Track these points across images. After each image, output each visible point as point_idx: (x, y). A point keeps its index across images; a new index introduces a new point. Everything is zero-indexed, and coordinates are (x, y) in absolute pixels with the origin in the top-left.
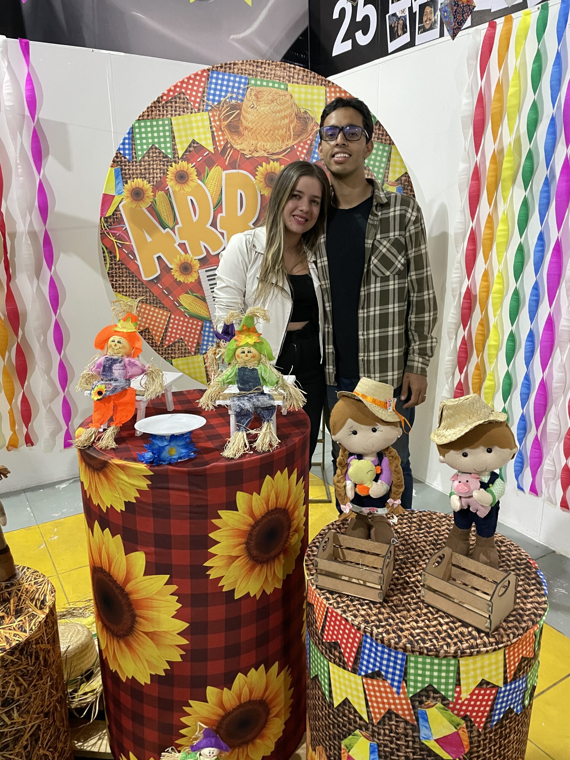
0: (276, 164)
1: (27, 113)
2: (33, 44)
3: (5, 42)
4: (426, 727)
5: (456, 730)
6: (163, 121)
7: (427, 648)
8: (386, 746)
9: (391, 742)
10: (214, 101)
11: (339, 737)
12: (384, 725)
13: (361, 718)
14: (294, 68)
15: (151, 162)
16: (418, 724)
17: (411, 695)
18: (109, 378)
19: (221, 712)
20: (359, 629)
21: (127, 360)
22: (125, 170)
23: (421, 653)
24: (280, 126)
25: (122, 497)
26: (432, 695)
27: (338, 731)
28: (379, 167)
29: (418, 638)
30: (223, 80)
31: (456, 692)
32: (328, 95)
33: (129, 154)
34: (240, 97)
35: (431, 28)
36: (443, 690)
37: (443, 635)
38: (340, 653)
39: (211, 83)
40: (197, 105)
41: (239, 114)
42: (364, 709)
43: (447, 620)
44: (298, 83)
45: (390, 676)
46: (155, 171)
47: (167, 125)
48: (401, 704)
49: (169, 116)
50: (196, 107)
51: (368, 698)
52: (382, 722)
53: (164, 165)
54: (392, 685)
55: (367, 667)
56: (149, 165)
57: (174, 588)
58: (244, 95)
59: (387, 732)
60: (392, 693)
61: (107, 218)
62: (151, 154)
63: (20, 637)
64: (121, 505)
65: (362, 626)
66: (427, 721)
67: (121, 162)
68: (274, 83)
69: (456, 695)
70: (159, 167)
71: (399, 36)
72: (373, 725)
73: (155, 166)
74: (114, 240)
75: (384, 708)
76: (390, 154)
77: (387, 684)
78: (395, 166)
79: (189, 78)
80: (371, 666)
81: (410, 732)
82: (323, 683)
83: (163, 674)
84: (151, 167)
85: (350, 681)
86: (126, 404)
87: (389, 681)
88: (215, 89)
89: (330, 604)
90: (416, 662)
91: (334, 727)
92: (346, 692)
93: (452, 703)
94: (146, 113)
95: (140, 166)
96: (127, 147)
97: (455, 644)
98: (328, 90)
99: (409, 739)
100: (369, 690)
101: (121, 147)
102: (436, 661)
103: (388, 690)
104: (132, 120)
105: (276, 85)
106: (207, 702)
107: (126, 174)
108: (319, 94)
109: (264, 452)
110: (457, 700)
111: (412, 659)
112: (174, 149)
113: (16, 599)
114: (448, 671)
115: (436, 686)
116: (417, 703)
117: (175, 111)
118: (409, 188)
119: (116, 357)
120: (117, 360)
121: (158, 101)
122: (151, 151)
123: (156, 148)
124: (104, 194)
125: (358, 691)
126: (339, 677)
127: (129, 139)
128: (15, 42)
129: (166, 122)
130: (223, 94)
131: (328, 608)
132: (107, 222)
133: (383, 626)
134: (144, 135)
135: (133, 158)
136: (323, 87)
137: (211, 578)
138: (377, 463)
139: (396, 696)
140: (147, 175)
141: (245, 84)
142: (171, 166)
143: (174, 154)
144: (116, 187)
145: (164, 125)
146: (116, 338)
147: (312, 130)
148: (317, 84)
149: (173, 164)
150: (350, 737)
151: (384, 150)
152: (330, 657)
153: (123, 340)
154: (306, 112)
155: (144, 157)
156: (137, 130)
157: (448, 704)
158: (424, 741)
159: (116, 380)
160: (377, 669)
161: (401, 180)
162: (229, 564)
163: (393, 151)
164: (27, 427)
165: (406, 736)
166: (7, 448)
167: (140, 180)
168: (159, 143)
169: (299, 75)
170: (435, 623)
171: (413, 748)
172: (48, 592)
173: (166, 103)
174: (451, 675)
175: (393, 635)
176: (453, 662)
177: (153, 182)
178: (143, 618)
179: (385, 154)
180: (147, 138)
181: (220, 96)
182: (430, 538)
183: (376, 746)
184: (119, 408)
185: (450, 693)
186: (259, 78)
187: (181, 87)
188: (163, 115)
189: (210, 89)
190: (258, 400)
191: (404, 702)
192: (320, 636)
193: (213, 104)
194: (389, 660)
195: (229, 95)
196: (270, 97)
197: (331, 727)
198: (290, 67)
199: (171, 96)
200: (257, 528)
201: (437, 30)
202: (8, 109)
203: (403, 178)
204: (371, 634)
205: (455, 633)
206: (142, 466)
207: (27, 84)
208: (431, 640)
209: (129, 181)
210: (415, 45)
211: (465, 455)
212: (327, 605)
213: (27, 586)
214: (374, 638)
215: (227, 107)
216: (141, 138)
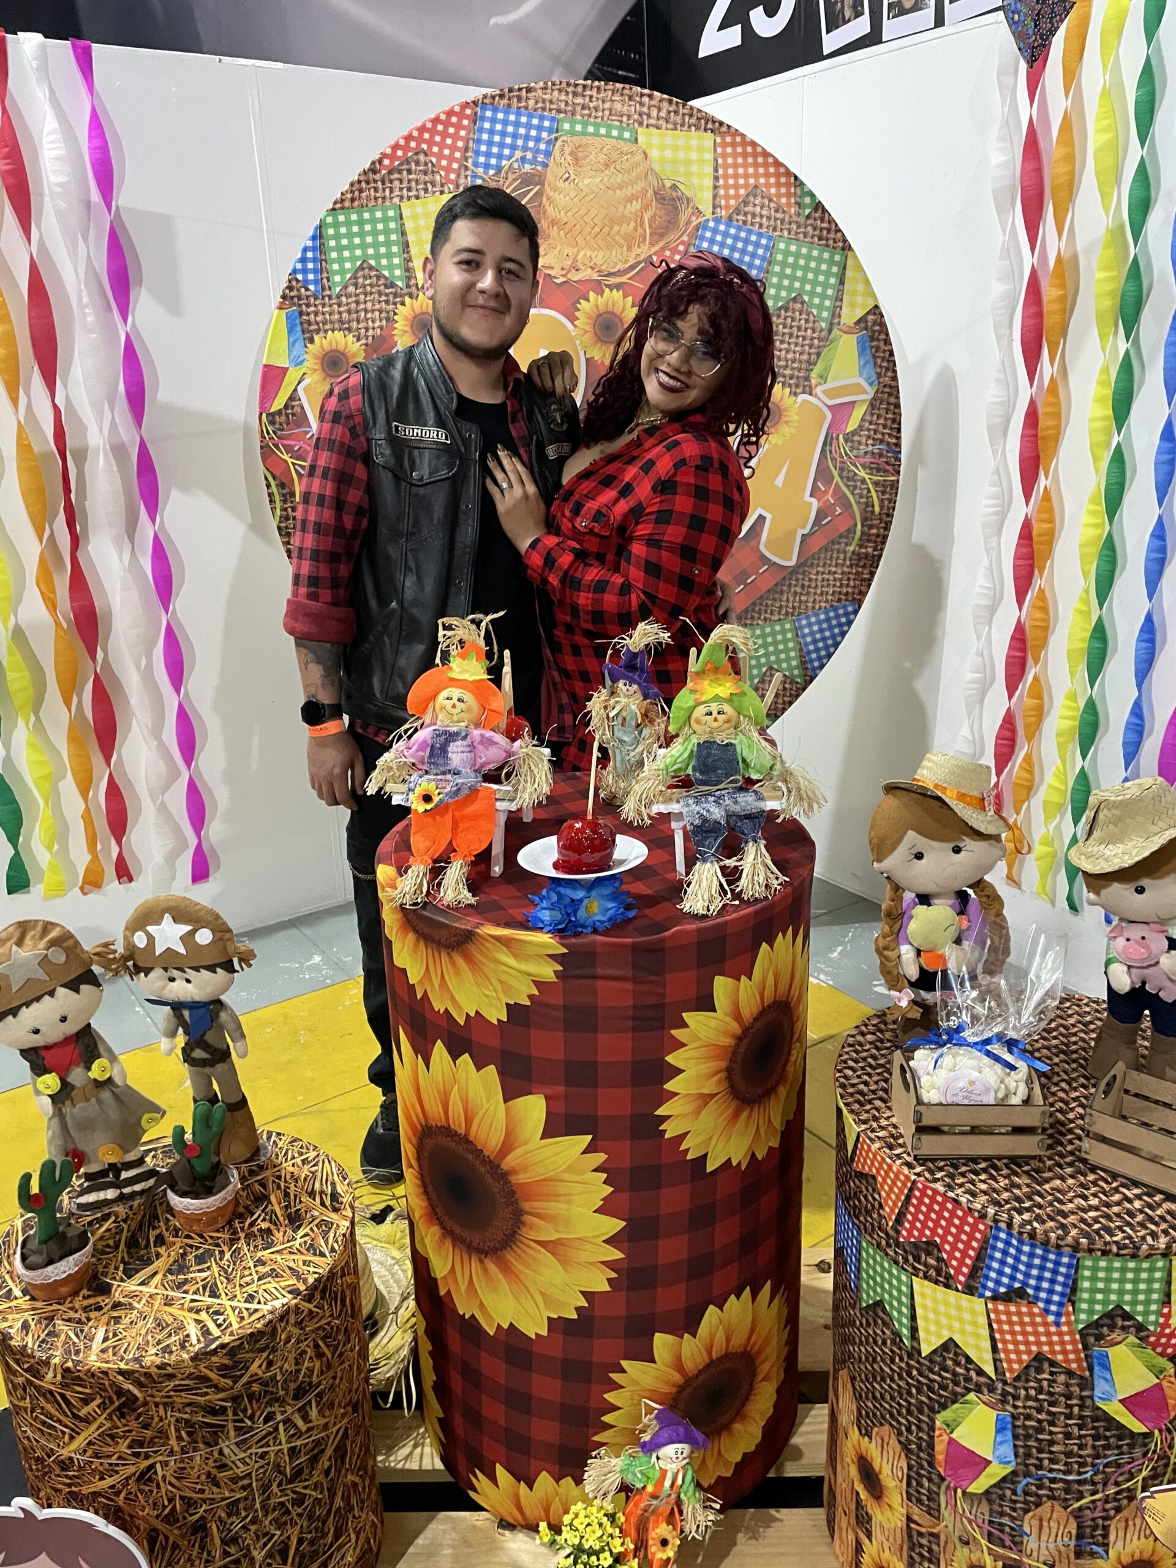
0: (617, 295)
1: (95, 196)
2: (99, 50)
3: (42, 47)
4: (1105, 1379)
5: (1156, 1381)
6: (384, 210)
7: (1116, 1243)
8: (1028, 1417)
9: (1039, 1410)
10: (487, 166)
11: (932, 1409)
12: (1027, 1381)
13: (980, 1372)
14: (650, 96)
15: (362, 297)
16: (1092, 1375)
17: (1081, 1326)
18: (442, 769)
19: (677, 1377)
20: (983, 1216)
21: (476, 733)
22: (308, 314)
23: (1105, 1253)
24: (623, 215)
25: (501, 996)
26: (1120, 1323)
27: (929, 1398)
28: (823, 296)
29: (1096, 1226)
30: (505, 122)
31: (1163, 1315)
32: (719, 150)
33: (315, 282)
34: (541, 158)
35: (916, 8)
36: (1139, 1313)
37: (1140, 1218)
38: (940, 1260)
39: (481, 130)
40: (453, 176)
41: (539, 194)
42: (989, 1356)
43: (1137, 1191)
44: (658, 128)
45: (1043, 1295)
46: (369, 315)
47: (392, 219)
48: (1062, 1343)
49: (396, 200)
50: (451, 182)
51: (997, 1336)
52: (1023, 1375)
53: (387, 302)
54: (1047, 1311)
55: (998, 1283)
56: (357, 303)
57: (600, 1158)
58: (548, 154)
59: (1032, 1392)
60: (1045, 1324)
61: (273, 415)
62: (360, 281)
63: (316, 1266)
64: (499, 1011)
65: (991, 1211)
66: (1108, 1369)
67: (299, 298)
68: (609, 128)
69: (1161, 1320)
70: (377, 306)
71: (845, 22)
72: (1005, 1383)
73: (369, 305)
74: (290, 461)
75: (1029, 1352)
76: (844, 268)
77: (1036, 1310)
78: (854, 293)
79: (436, 121)
80: (1005, 1280)
81: (1076, 1390)
82: (895, 1314)
83: (575, 1317)
84: (362, 306)
85: (959, 1308)
86: (476, 817)
87: (1041, 1305)
88: (490, 143)
89: (918, 1175)
90: (1095, 1269)
91: (919, 1391)
92: (950, 1328)
93: (1153, 1334)
94: (349, 196)
95: (339, 305)
96: (310, 266)
97: (1166, 1232)
98: (718, 140)
99: (1075, 1402)
100: (999, 1322)
101: (299, 266)
102: (1132, 1265)
103: (1038, 1319)
104: (319, 210)
105: (615, 133)
106: (654, 1361)
107: (309, 323)
108: (701, 150)
109: (761, 901)
110: (1163, 1330)
111: (1089, 1263)
112: (408, 270)
113: (281, 1196)
114: (1150, 1281)
115: (1127, 1308)
116: (1092, 1340)
117: (409, 189)
118: (883, 336)
119: (455, 729)
120: (457, 734)
121: (373, 170)
122: (360, 274)
123: (371, 268)
124: (265, 366)
125: (975, 1324)
126: (935, 1301)
127: (314, 249)
128: (63, 48)
129: (391, 213)
130: (507, 152)
131: (914, 1182)
132: (272, 423)
133: (1028, 1210)
134: (345, 242)
135: (323, 289)
136: (709, 134)
137: (667, 1136)
138: (958, 909)
139: (1053, 1329)
140: (354, 325)
141: (550, 130)
142: (403, 304)
143: (409, 278)
144: (290, 350)
145: (385, 220)
146: (456, 693)
147: (688, 223)
148: (698, 128)
149: (407, 300)
150: (956, 1406)
151: (831, 262)
152: (914, 1268)
153: (468, 697)
154: (674, 187)
155: (346, 287)
156: (331, 231)
157: (1148, 1337)
158: (1100, 1404)
159: (457, 773)
160: (1017, 1285)
161: (866, 322)
162: (698, 1111)
163: (850, 262)
164: (119, 843)
165: (1069, 1397)
166: (82, 889)
167: (339, 335)
168: (377, 256)
169: (659, 110)
170: (1117, 1197)
171: (1081, 1417)
172: (336, 1177)
173: (390, 172)
174: (1156, 1286)
175: (1052, 1224)
176: (1160, 1264)
177: (367, 337)
178: (538, 1216)
179: (835, 269)
180: (351, 247)
181: (500, 156)
182: (1055, 1042)
183: (1009, 1419)
184: (462, 826)
185: (1152, 1318)
186: (579, 117)
187: (420, 140)
188: (384, 198)
189: (479, 141)
190: (736, 803)
191: (1067, 1338)
192: (891, 1233)
193: (486, 173)
194: (1042, 1268)
195: (518, 154)
196: (602, 158)
197: (914, 1391)
198: (642, 95)
199: (398, 158)
200: (746, 1041)
201: (930, 13)
202: (58, 190)
203: (871, 317)
204: (1010, 1225)
205: (1159, 1212)
206: (544, 938)
207: (91, 137)
208: (1120, 1228)
209: (316, 337)
210: (880, 42)
211: (1140, 890)
212: (913, 1177)
213: (291, 1169)
214: (1015, 1232)
215: (514, 180)
216: (340, 248)
